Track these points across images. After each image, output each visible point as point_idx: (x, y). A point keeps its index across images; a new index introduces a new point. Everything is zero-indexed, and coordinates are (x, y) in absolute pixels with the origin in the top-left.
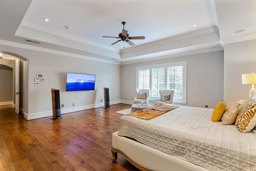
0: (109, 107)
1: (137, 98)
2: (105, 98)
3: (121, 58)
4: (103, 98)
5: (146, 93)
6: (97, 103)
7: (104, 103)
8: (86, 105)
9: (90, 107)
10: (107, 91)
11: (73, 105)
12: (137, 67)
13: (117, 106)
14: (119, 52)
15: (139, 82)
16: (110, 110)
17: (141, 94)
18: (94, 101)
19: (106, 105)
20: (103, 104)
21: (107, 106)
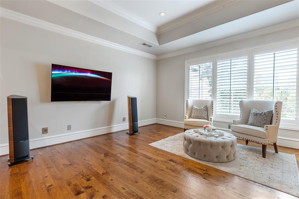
0: (137, 131)
1: (190, 117)
2: (129, 115)
3: (159, 44)
4: (126, 115)
5: (206, 106)
6: (115, 125)
7: (128, 123)
8: (95, 128)
9: (102, 130)
10: (132, 102)
11: (69, 128)
12: (186, 62)
13: (150, 130)
14: (155, 32)
15: (190, 86)
16: (138, 138)
17: (198, 108)
18: (110, 120)
19: (132, 127)
20: (126, 126)
21: (133, 130)
